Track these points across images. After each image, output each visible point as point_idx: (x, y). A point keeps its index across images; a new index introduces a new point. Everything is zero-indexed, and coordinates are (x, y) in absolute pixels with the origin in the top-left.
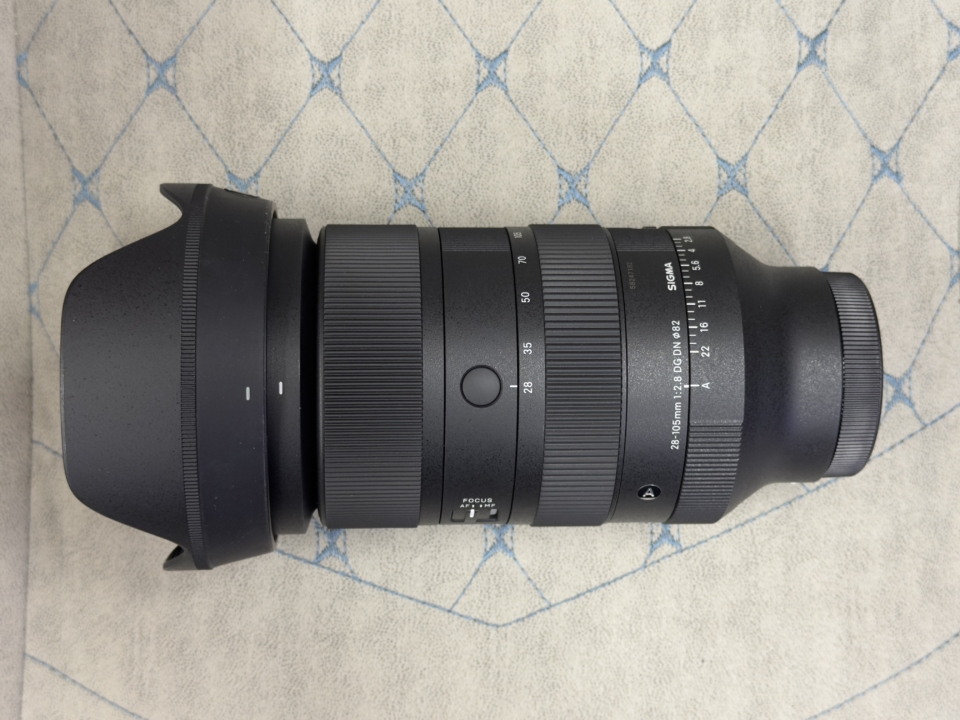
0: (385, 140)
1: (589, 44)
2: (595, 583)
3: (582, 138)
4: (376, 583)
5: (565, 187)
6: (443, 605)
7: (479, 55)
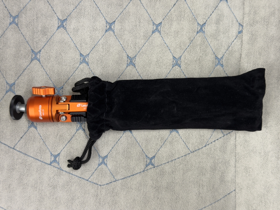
0: (78, 44)
1: (139, 21)
2: (129, 175)
3: (135, 48)
4: (67, 171)
5: (129, 61)
6: (85, 178)
7: (107, 22)
